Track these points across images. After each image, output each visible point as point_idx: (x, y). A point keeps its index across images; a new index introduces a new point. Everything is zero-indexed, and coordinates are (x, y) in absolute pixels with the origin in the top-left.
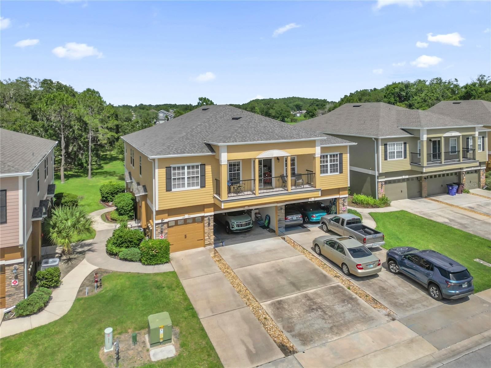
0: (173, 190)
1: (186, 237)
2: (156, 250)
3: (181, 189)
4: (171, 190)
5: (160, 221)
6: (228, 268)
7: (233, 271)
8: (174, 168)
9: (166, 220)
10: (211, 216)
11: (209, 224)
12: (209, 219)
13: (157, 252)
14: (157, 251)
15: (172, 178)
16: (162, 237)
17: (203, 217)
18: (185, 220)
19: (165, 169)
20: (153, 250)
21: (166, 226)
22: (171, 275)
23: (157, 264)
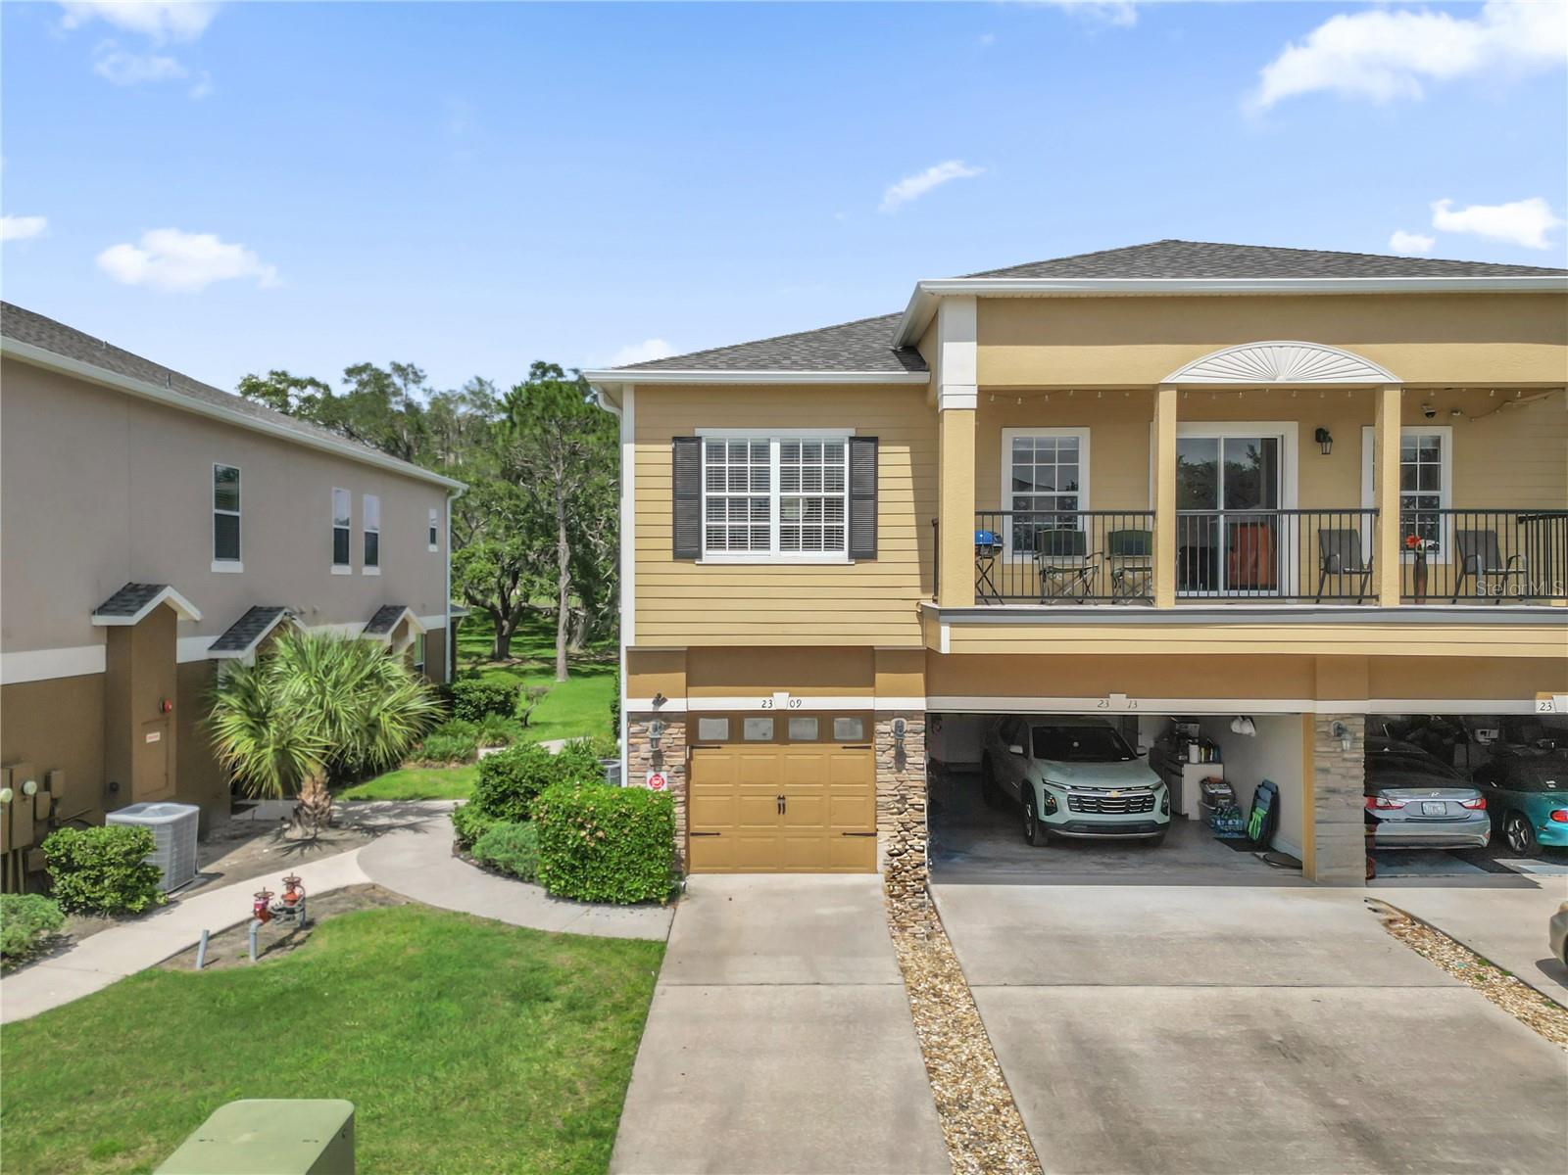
0: (710, 556)
1: (782, 808)
2: (597, 829)
3: (749, 556)
4: (699, 555)
5: (646, 705)
6: (949, 978)
7: (970, 995)
8: (716, 451)
9: (675, 705)
10: (910, 715)
11: (900, 757)
12: (899, 730)
13: (600, 840)
14: (600, 834)
15: (705, 494)
16: (660, 783)
17: (869, 718)
18: (781, 718)
19: (670, 447)
20: (582, 827)
21: (676, 733)
22: (634, 953)
23: (607, 901)
